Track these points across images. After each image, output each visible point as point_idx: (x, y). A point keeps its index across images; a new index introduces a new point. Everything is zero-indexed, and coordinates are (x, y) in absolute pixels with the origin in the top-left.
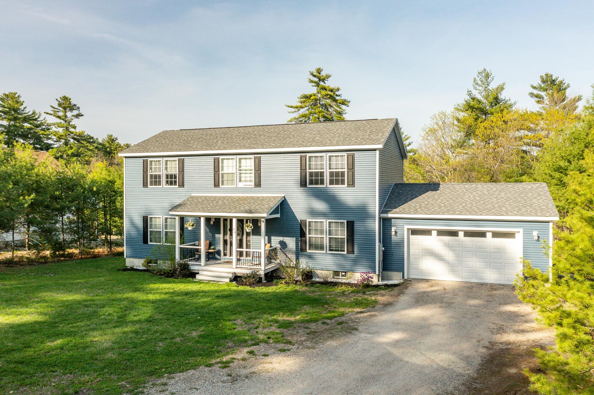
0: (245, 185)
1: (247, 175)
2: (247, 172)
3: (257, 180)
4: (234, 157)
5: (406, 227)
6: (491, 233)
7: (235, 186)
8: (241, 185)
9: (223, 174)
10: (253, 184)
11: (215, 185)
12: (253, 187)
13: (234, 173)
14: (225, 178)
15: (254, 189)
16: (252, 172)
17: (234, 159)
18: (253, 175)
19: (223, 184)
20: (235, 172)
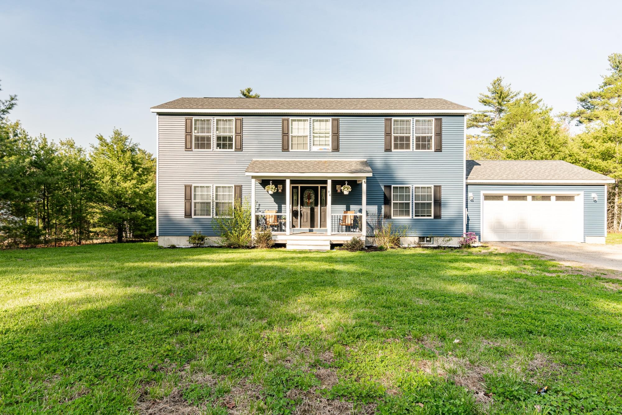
0: (320, 149)
1: (321, 139)
2: (321, 135)
3: (336, 144)
4: (308, 118)
5: (482, 192)
6: (555, 197)
7: (308, 150)
8: (315, 149)
9: (292, 137)
10: (330, 148)
11: (283, 149)
12: (331, 151)
13: (306, 136)
14: (295, 141)
15: (331, 153)
16: (327, 135)
17: (307, 120)
18: (330, 139)
19: (292, 149)
20: (309, 134)
